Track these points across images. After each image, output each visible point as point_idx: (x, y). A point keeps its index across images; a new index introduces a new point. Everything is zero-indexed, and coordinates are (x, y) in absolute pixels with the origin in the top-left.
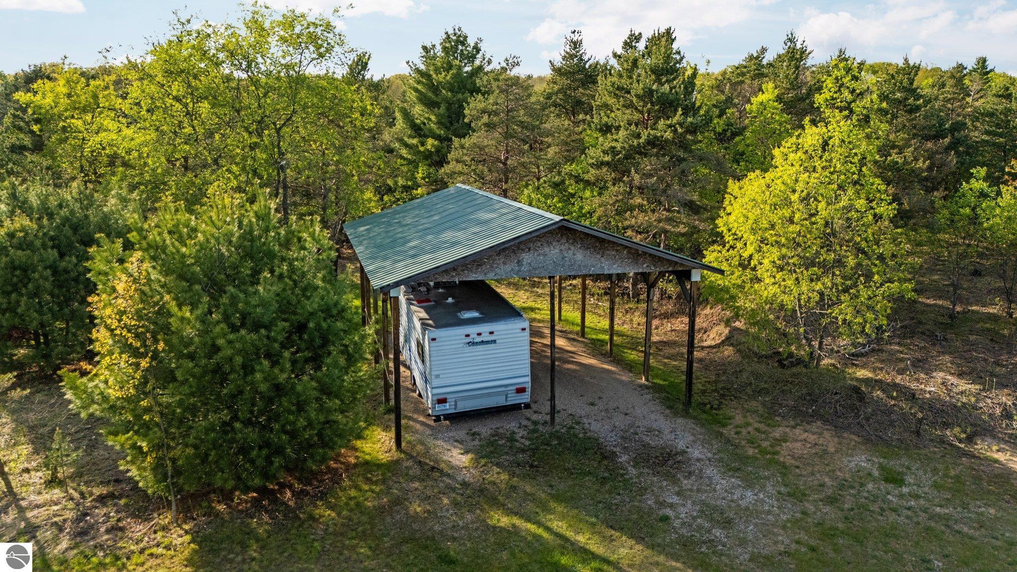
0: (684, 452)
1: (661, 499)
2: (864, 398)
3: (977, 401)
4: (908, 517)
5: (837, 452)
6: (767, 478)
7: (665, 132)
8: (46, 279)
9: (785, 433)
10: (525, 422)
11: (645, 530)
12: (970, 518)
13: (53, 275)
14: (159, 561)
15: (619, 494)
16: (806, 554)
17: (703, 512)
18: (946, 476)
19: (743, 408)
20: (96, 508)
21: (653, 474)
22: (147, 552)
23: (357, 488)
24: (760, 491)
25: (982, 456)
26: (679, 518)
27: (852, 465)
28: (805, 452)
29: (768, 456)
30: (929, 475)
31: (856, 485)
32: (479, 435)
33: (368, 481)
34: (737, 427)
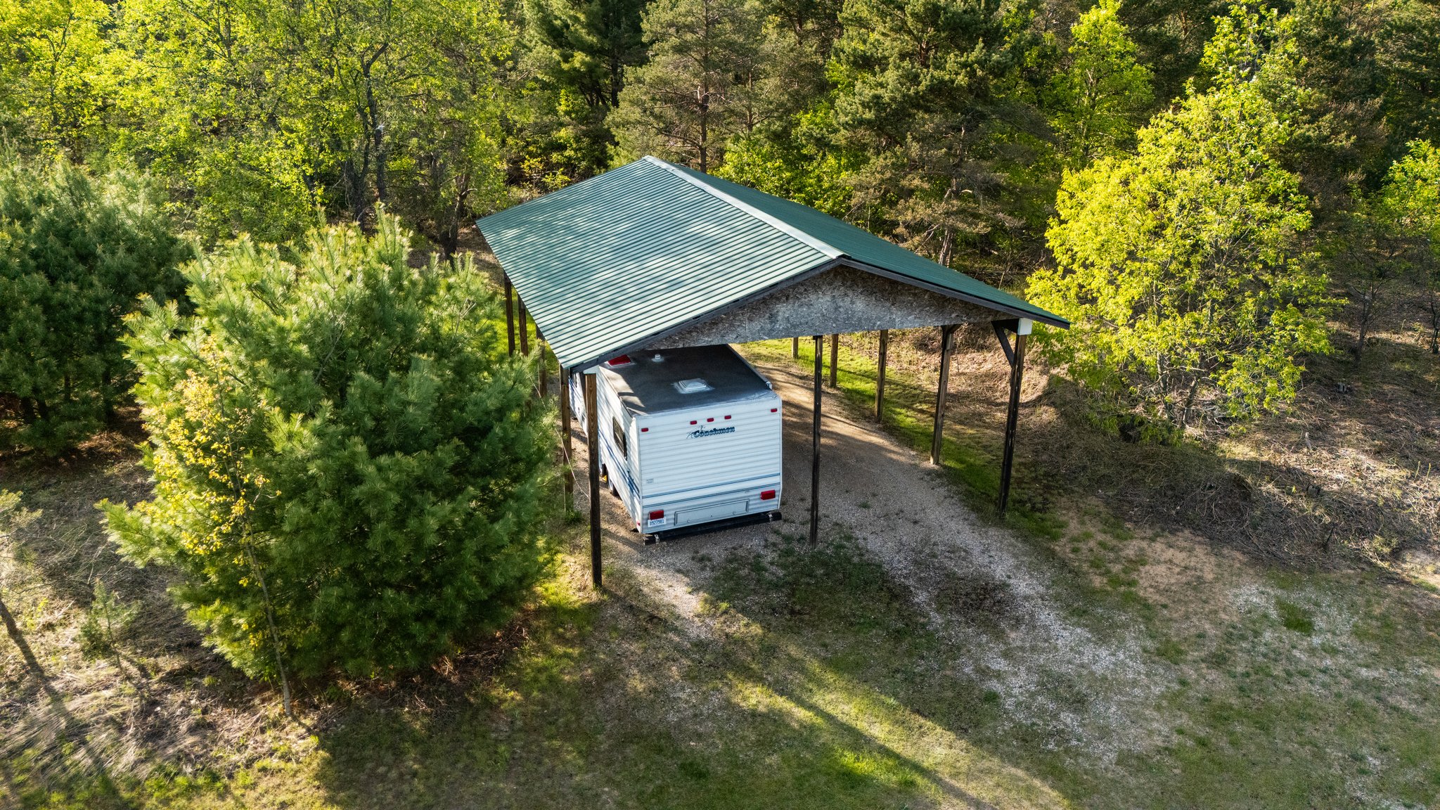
0: (1004, 586)
1: (983, 665)
2: (1249, 495)
3: (1405, 494)
4: (1324, 685)
5: (1217, 579)
6: (1125, 626)
7: (957, 74)
8: (36, 320)
9: (1142, 549)
10: (772, 538)
11: (966, 715)
12: (1408, 685)
13: (44, 312)
14: (276, 780)
15: (922, 658)
16: (1194, 751)
17: (1043, 684)
18: (1368, 615)
19: (1079, 509)
20: (168, 691)
21: (967, 623)
22: (257, 765)
23: (546, 650)
24: (1118, 648)
25: (1413, 581)
26: (1011, 696)
27: (1241, 601)
28: (1173, 581)
29: (1122, 589)
30: (1346, 615)
31: (1249, 633)
32: (710, 560)
33: (562, 639)
34: (1073, 540)
